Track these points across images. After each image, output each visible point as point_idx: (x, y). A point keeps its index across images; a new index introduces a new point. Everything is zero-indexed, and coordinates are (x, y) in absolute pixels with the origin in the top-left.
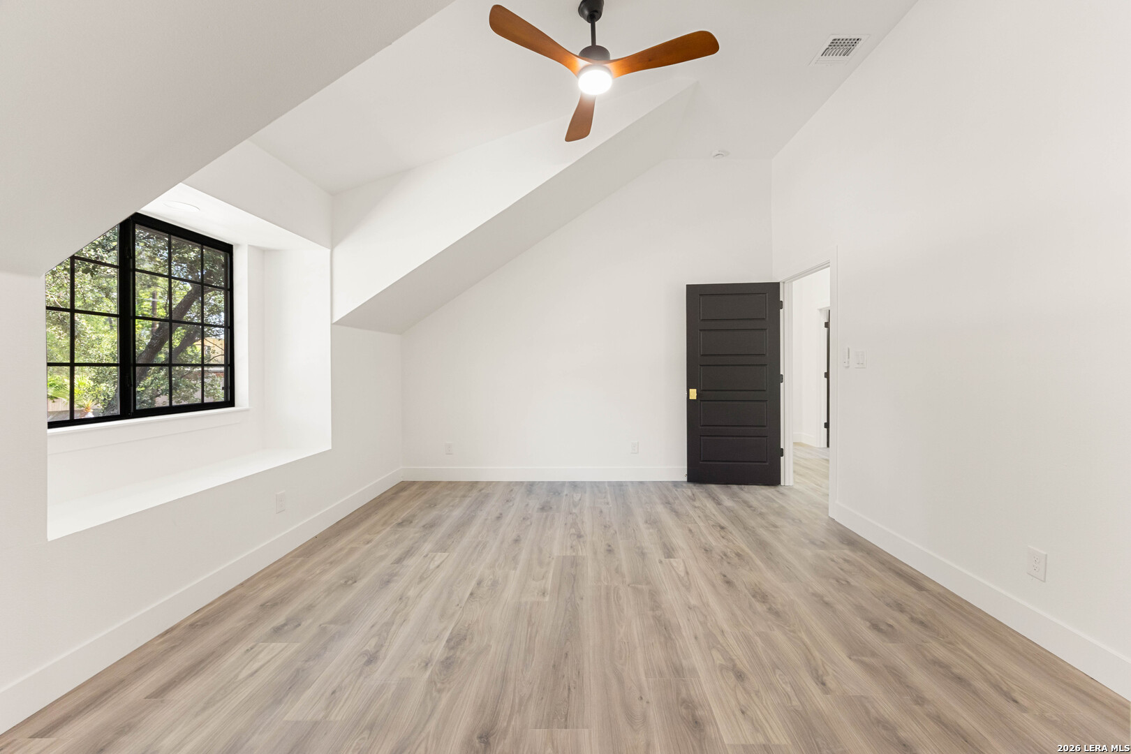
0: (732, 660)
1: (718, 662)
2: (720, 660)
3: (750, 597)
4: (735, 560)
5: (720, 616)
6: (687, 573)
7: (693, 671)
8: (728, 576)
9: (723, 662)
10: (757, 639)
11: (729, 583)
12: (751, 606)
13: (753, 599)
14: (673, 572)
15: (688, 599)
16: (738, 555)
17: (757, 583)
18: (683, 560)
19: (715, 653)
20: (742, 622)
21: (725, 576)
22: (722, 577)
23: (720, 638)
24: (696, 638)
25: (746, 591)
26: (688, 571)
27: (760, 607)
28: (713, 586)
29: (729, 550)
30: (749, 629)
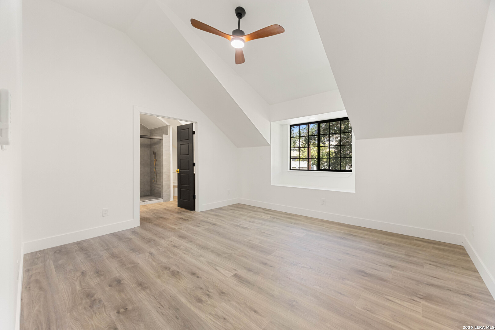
0: (178, 248)
1: (182, 246)
2: (182, 247)
3: (180, 271)
4: (199, 293)
5: (188, 258)
6: (217, 270)
7: (187, 243)
8: (196, 278)
9: (180, 247)
10: (171, 256)
11: (194, 274)
12: (178, 267)
13: (178, 270)
14: (223, 267)
15: (205, 259)
16: (200, 301)
17: (179, 281)
18: (227, 277)
19: (184, 248)
20: (179, 259)
21: (198, 277)
22: (198, 276)
23: (185, 252)
24: (192, 249)
25: (183, 273)
26: (217, 271)
27: (174, 268)
28: (199, 269)
29: (209, 303)
30: (176, 258)
